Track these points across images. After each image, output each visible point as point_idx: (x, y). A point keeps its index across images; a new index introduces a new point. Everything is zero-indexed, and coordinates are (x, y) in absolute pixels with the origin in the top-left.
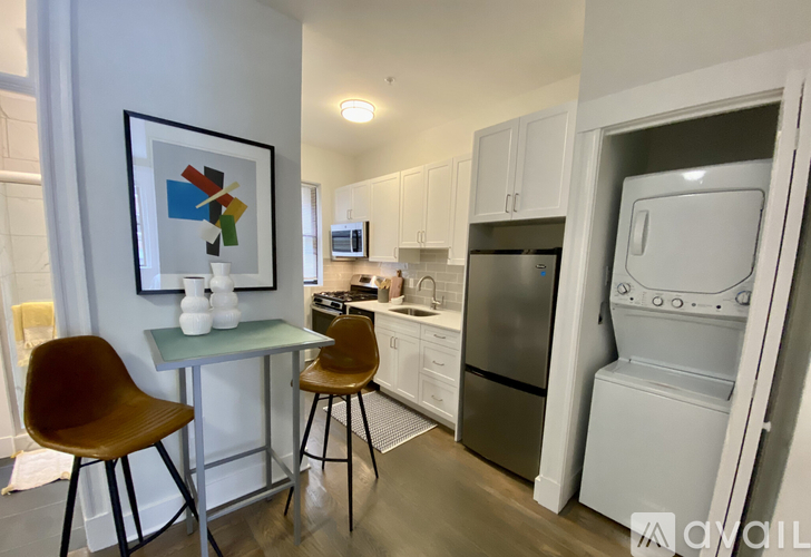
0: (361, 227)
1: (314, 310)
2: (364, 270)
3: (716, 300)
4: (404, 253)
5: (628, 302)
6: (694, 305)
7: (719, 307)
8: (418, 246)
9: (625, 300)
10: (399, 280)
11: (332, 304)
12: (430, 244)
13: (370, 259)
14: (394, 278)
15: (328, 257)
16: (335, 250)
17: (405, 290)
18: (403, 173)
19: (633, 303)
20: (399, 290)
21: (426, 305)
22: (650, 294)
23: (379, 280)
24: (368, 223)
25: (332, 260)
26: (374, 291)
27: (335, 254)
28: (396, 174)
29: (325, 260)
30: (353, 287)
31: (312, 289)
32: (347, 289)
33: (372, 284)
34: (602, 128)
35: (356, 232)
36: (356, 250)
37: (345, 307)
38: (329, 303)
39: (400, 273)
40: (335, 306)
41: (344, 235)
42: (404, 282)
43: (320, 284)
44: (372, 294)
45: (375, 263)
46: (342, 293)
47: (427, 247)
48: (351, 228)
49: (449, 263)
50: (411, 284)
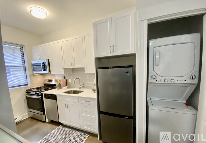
0: (46, 61)
1: (27, 97)
2: (49, 77)
3: (184, 78)
4: (66, 70)
5: (156, 82)
6: (178, 81)
7: (185, 81)
8: (72, 67)
9: (155, 81)
10: (65, 80)
11: (36, 93)
12: (77, 66)
13: (52, 73)
14: (62, 79)
15: (32, 74)
16: (34, 71)
17: (68, 83)
18: (62, 40)
19: (157, 82)
20: (65, 84)
21: (77, 88)
22: (163, 79)
23: (56, 81)
24: (49, 60)
25: (34, 75)
26: (55, 85)
27: (35, 72)
28: (59, 41)
29: (30, 76)
30: (45, 84)
31: (25, 88)
32: (42, 85)
33: (53, 82)
34: (148, 19)
35: (43, 63)
36: (44, 70)
37: (42, 94)
38: (34, 93)
39: (65, 77)
40: (37, 94)
41: (38, 65)
42: (67, 80)
43: (29, 85)
44: (53, 86)
45: (53, 75)
46: (40, 87)
47: (76, 67)
48: (41, 62)
49: (85, 73)
50: (70, 81)
